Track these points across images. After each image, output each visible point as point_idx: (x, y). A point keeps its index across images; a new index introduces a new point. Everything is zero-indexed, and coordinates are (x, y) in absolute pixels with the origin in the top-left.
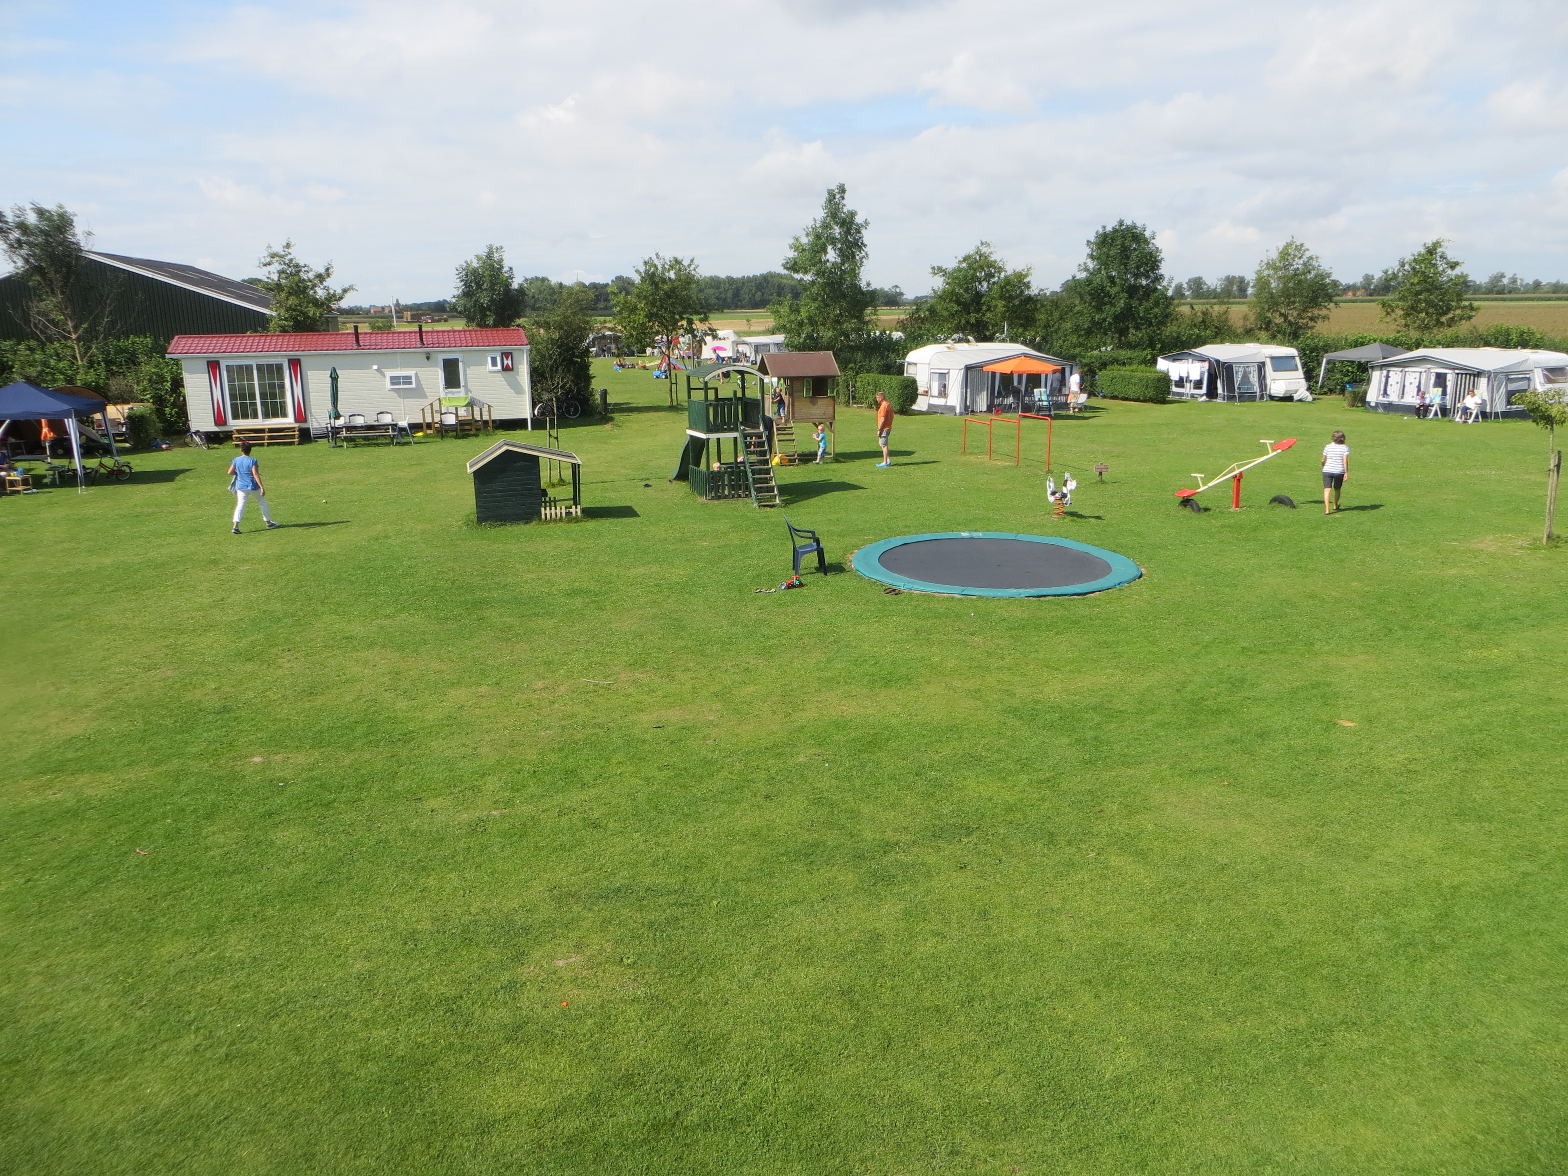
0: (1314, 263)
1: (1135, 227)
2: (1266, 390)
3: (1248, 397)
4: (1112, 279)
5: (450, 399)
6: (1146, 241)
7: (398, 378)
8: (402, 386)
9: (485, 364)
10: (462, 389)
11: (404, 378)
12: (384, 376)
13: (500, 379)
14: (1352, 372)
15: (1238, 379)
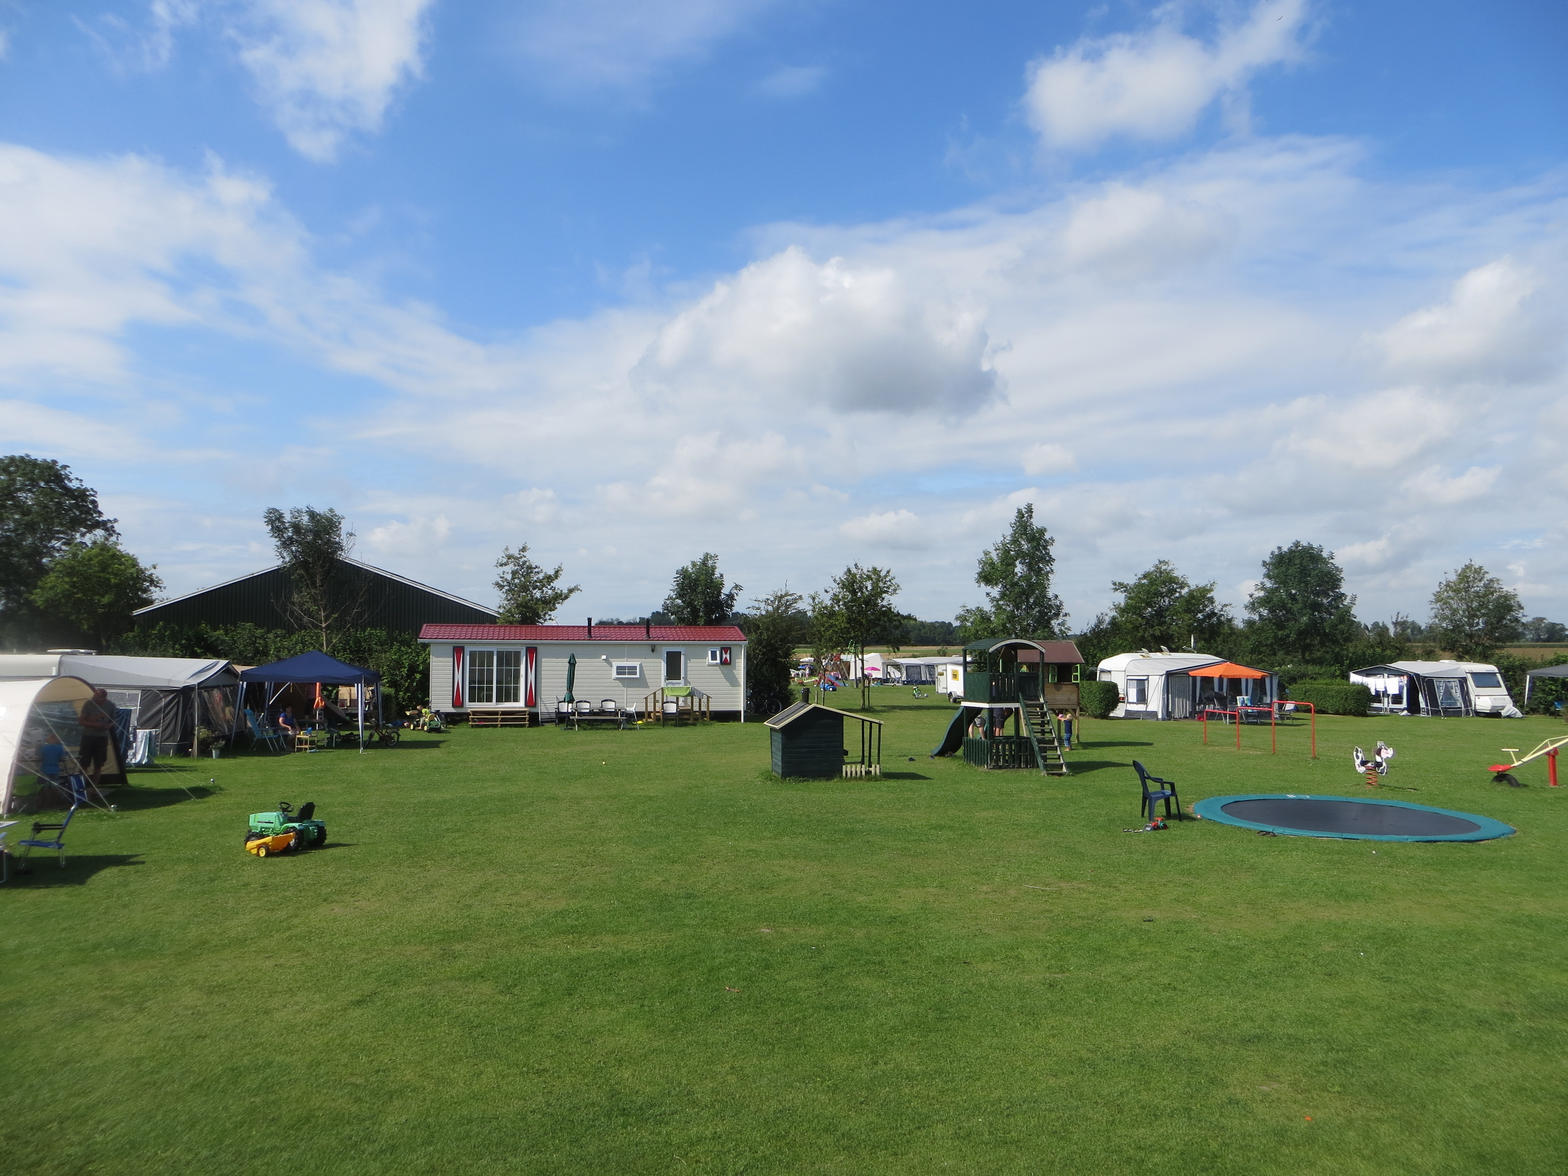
0: (1495, 585)
1: (1312, 548)
2: (1471, 706)
3: (1453, 712)
4: (1293, 598)
5: (672, 689)
6: (1324, 561)
7: (624, 668)
8: (627, 676)
9: (705, 657)
10: (682, 680)
11: (630, 668)
12: (611, 666)
13: (718, 672)
14: (1556, 691)
15: (1440, 695)
